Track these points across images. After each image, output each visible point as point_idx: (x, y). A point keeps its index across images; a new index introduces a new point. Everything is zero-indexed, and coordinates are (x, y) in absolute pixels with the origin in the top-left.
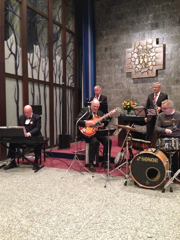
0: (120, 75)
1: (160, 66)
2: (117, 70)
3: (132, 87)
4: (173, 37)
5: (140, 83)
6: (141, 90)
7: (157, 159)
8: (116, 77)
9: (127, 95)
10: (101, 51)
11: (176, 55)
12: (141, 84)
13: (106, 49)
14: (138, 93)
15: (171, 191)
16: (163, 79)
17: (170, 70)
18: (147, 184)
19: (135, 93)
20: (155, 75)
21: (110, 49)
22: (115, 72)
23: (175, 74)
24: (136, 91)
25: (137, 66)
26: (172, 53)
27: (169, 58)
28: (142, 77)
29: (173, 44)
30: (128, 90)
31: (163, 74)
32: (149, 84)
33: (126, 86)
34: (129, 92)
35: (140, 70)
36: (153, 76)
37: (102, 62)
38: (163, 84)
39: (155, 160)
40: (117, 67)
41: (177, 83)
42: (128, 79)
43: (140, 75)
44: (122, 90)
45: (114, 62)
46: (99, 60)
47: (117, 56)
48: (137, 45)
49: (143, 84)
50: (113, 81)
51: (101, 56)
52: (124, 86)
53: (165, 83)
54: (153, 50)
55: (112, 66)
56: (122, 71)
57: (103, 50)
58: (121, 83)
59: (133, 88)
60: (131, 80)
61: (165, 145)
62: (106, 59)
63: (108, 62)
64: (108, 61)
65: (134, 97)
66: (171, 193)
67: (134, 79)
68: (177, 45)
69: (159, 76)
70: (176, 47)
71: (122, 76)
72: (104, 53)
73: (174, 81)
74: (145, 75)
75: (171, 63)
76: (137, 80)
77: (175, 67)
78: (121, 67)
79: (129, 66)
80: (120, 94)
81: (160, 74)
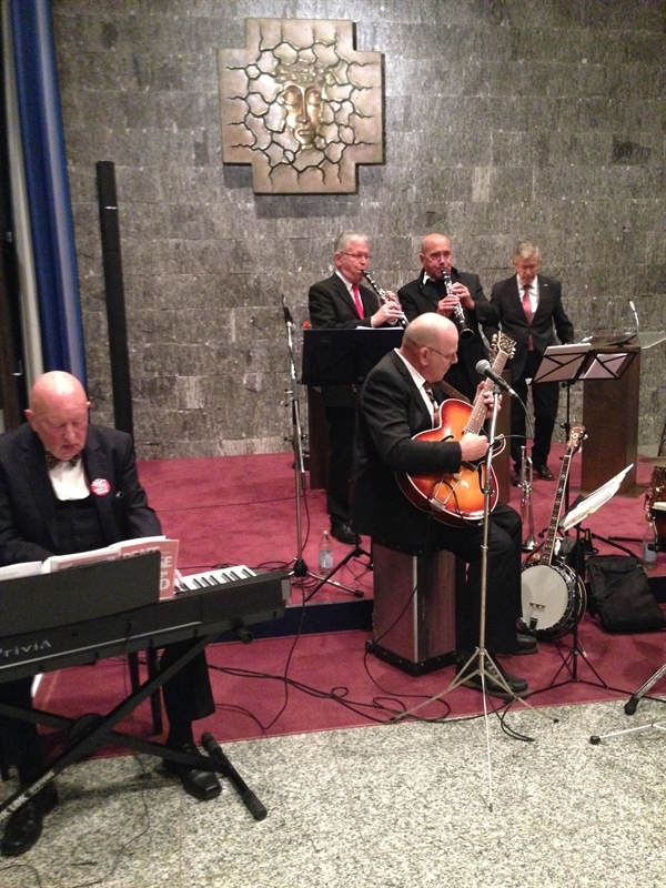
0: (190, 173)
1: (370, 150)
2: (174, 143)
3: (251, 234)
4: (410, 28)
5: (286, 216)
6: (291, 246)
8: (173, 178)
9: (232, 270)
10: (79, 36)
11: (425, 110)
12: (291, 220)
13: (110, 34)
14: (280, 260)
16: (376, 204)
17: (404, 169)
19: (266, 261)
20: (351, 186)
21: (132, 33)
22: (165, 155)
23: (421, 187)
24: (270, 250)
25: (278, 138)
26: (409, 98)
27: (400, 119)
28: (296, 189)
29: (411, 61)
30: (233, 246)
31: (377, 181)
32: (324, 222)
33: (222, 225)
34: (240, 256)
35: (291, 158)
36: (344, 190)
37: (91, 96)
38: (381, 226)
40: (175, 130)
41: (429, 225)
42: (234, 195)
43: (287, 181)
44: (204, 244)
45: (158, 105)
46: (75, 85)
47: (169, 77)
48: (272, 37)
49: (300, 221)
50: (160, 197)
51: (81, 62)
52: (213, 224)
53: (386, 224)
54: (342, 74)
55: (146, 124)
56: (202, 154)
57: (94, 33)
58: (199, 212)
59: (256, 236)
60: (247, 201)
62: (113, 85)
63: (123, 100)
64: (123, 96)
65: (264, 280)
67: (258, 195)
68: (425, 64)
69: (363, 189)
70: (424, 72)
71: (202, 179)
72: (100, 48)
73: (419, 212)
74: (313, 182)
75: (407, 138)
76: (273, 204)
77: (419, 157)
78: (195, 134)
79: (241, 133)
80: (198, 264)
81: (366, 184)
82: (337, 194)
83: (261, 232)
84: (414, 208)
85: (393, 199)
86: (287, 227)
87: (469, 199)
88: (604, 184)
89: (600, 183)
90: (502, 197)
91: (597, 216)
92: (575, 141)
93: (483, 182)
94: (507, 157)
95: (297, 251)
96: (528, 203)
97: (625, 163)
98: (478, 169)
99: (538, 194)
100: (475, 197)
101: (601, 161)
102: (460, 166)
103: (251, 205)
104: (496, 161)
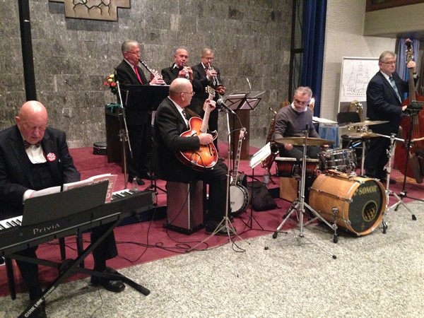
1: (124, 1)
3: (64, 37)
5: (82, 30)
6: (85, 45)
9: (54, 55)
12: (85, 32)
14: (79, 51)
16: (127, 28)
19: (73, 52)
20: (114, 17)
23: (148, 21)
24: (74, 46)
28: (88, 17)
30: (54, 43)
31: (127, 17)
32: (102, 34)
33: (48, 31)
34: (58, 48)
36: (112, 19)
41: (152, 39)
42: (54, 17)
43: (82, 12)
49: (89, 33)
52: (43, 31)
59: (66, 38)
60: (62, 20)
67: (67, 18)
73: (148, 34)
74: (96, 14)
76: (76, 23)
81: (122, 17)
82: (107, 21)
83: (69, 37)
84: (145, 30)
85: (135, 25)
86: (83, 35)
87: (169, 29)
88: (226, 27)
89: (224, 26)
90: (184, 29)
91: (223, 41)
93: (175, 21)
94: (186, 11)
95: (88, 48)
96: (195, 33)
97: (234, 18)
98: (173, 15)
99: (199, 29)
100: (172, 28)
101: (224, 17)
102: (165, 13)
103: (63, 23)
104: (181, 12)
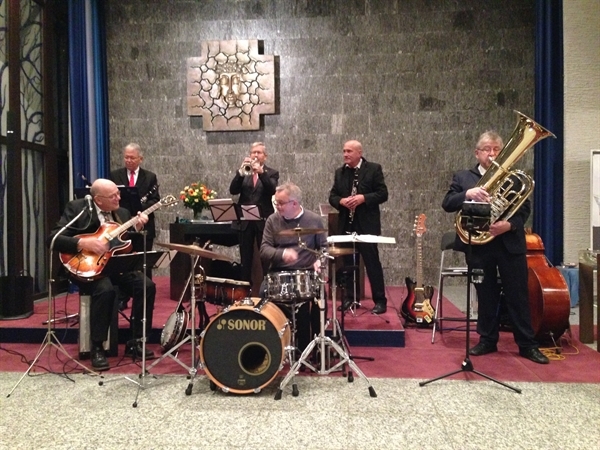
0: (172, 122)
1: (268, 107)
2: (165, 107)
3: (204, 153)
4: (294, 41)
5: (223, 143)
6: (226, 159)
7: (264, 322)
8: (164, 124)
9: (193, 172)
10: (120, 54)
11: (303, 84)
12: (226, 145)
13: (135, 52)
14: (219, 167)
15: (295, 394)
16: (274, 136)
17: (291, 117)
18: (242, 384)
19: (211, 167)
20: (256, 126)
21: (146, 51)
22: (160, 113)
23: (300, 126)
24: (214, 161)
25: (216, 101)
26: (293, 78)
27: (288, 90)
28: (227, 129)
29: (295, 58)
30: (194, 159)
31: (276, 123)
32: (245, 146)
33: (188, 148)
34: (198, 165)
35: (223, 111)
36: (254, 128)
37: (125, 84)
38: (277, 148)
39: (260, 325)
40: (166, 99)
41: (305, 147)
42: (195, 132)
43: (221, 124)
44: (178, 158)
45: (158, 87)
46: (117, 78)
47: (164, 73)
48: (214, 50)
49: (231, 146)
50: (157, 134)
51: (120, 68)
52: (184, 148)
53: (280, 146)
54: (252, 66)
55: (151, 97)
56: (179, 111)
57: (127, 52)
58: (177, 141)
59: (207, 154)
60: (202, 135)
61: (281, 287)
62: (136, 78)
63: (140, 86)
64: (141, 83)
65: (210, 177)
66: (294, 398)
67: (208, 132)
68: (303, 59)
69: (266, 128)
70: (303, 64)
71: (179, 125)
72: (130, 60)
73: (300, 140)
74: (236, 125)
75: (292, 100)
76: (217, 137)
77: (299, 110)
78: (176, 101)
79: (197, 100)
80: (175, 169)
81: (269, 125)
83: (210, 152)
84: (297, 137)
85: (284, 133)
86: (224, 149)
87: (329, 133)
88: (415, 123)
89: (412, 122)
90: (350, 131)
91: (411, 142)
92: (394, 98)
93: (337, 123)
94: (352, 108)
95: (229, 162)
96: (366, 134)
97: (428, 110)
98: (334, 116)
99: (372, 129)
100: (333, 131)
101: (412, 110)
102: (324, 114)
103: (204, 138)
104: (346, 111)
